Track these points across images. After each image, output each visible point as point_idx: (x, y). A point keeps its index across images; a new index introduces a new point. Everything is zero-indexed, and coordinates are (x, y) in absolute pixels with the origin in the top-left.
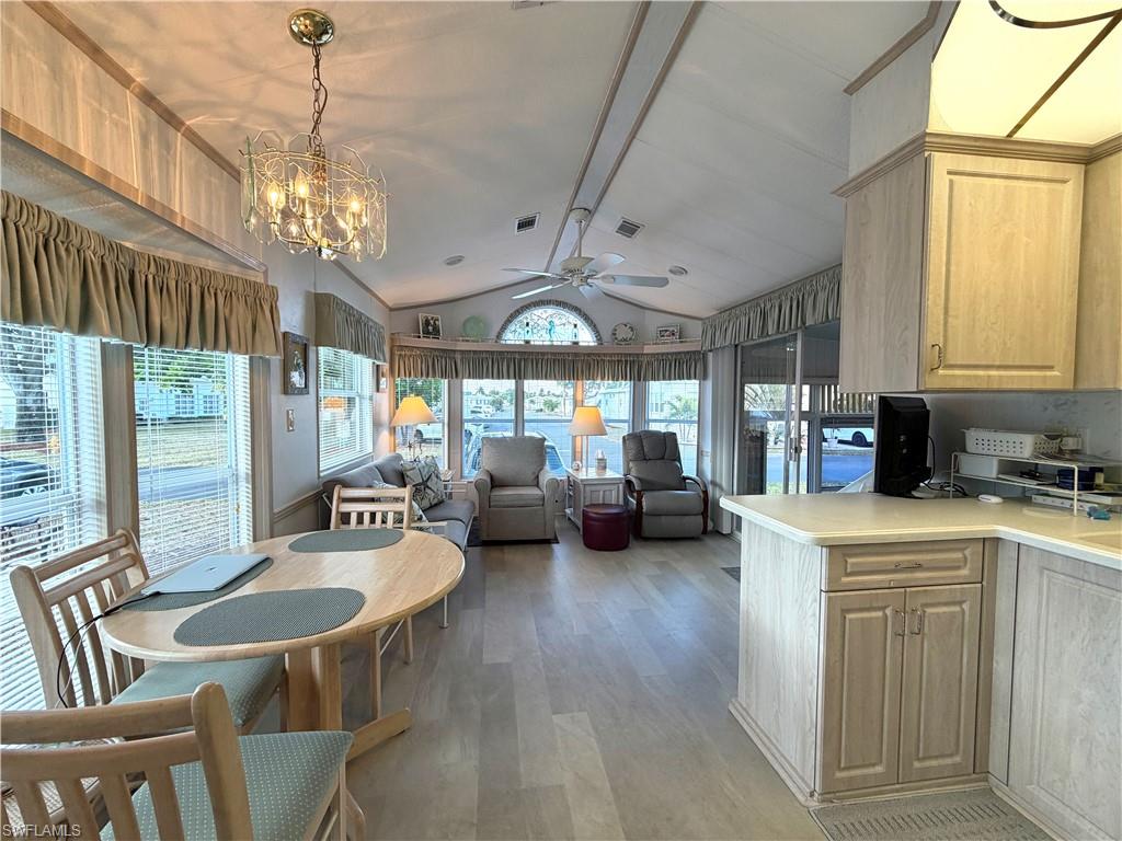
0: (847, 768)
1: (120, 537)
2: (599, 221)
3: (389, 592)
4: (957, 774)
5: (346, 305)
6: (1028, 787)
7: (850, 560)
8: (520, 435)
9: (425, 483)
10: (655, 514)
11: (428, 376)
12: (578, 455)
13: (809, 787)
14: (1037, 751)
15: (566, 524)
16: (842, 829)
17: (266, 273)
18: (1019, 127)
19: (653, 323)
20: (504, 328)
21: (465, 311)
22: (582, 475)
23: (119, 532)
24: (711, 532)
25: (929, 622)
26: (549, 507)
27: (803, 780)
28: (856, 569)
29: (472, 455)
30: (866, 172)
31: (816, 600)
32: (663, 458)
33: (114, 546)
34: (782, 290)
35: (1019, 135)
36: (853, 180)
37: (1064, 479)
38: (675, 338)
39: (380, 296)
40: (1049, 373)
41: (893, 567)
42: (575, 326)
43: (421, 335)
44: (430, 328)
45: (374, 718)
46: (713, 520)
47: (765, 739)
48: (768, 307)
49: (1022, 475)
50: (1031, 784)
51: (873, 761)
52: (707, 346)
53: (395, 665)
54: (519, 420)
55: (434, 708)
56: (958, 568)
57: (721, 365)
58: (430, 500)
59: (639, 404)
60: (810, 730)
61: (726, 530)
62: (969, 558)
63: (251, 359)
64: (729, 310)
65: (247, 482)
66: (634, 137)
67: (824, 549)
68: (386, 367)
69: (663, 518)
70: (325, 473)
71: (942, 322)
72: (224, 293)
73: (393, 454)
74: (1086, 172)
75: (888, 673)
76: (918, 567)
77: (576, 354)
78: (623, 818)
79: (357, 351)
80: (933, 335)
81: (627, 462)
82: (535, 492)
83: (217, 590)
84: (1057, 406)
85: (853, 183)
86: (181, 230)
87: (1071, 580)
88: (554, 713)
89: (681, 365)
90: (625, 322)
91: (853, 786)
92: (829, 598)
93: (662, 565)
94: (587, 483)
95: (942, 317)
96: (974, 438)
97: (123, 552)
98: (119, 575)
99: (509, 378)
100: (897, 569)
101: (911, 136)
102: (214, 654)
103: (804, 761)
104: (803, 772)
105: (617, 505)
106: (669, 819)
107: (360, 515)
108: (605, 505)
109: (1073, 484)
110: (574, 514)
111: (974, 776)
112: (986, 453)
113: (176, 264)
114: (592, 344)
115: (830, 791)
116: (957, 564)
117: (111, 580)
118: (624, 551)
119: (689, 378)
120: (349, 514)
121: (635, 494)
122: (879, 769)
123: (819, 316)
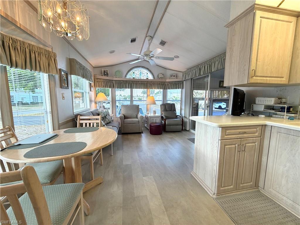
0: (224, 187)
1: (7, 128)
2: (154, 40)
3: (94, 143)
4: (251, 187)
5: (79, 63)
6: (270, 189)
7: (227, 131)
8: (132, 104)
9: (105, 117)
10: (169, 125)
11: (105, 87)
12: (148, 110)
13: (213, 192)
14: (272, 180)
15: (145, 128)
16: (222, 202)
17: (52, 49)
18: (280, 4)
19: (169, 73)
20: (127, 74)
21: (116, 69)
22: (149, 115)
23: (7, 127)
24: (184, 130)
25: (247, 148)
26: (140, 124)
27: (212, 191)
28: (228, 134)
29: (118, 111)
30: (235, 19)
31: (217, 143)
32: (171, 110)
33: (5, 131)
34: (205, 62)
35: (281, 7)
36: (231, 22)
37: (282, 109)
38: (175, 77)
39: (90, 62)
40: (282, 79)
41: (238, 133)
42: (147, 74)
43: (103, 75)
44: (106, 73)
45: (92, 180)
46: (184, 127)
47: (201, 181)
48: (201, 67)
49: (270, 109)
50: (270, 188)
51: (230, 185)
52: (184, 79)
53: (98, 166)
54: (132, 101)
55: (109, 177)
56: (255, 133)
57: (187, 85)
58: (107, 121)
59: (165, 96)
60: (214, 177)
61: (188, 129)
62: (258, 130)
63: (49, 75)
64: (190, 69)
65: (50, 114)
66: (165, 11)
67: (220, 128)
68: (93, 84)
69: (171, 126)
70: (75, 113)
71: (255, 63)
72: (38, 53)
73: (96, 109)
74: (297, 20)
75: (235, 162)
76: (245, 133)
77: (147, 82)
78: (163, 203)
79: (84, 77)
80: (253, 67)
81: (162, 111)
82: (137, 119)
83: (40, 143)
84: (280, 91)
85: (231, 23)
86: (20, 28)
87: (286, 135)
88: (143, 177)
89: (177, 85)
90: (161, 72)
91: (225, 192)
92: (221, 142)
93: (171, 138)
94: (151, 117)
95: (255, 62)
96: (258, 100)
97: (9, 133)
98: (8, 140)
99: (129, 88)
100: (240, 133)
101: (250, 5)
102: (37, 160)
103: (212, 185)
104: (212, 188)
105: (159, 123)
106: (176, 202)
107: (86, 124)
108: (156, 123)
109: (285, 111)
110: (147, 126)
111: (255, 187)
112: (261, 104)
113: (20, 41)
114: (152, 79)
115: (219, 193)
116: (255, 132)
117: (5, 142)
118: (161, 135)
119: (178, 88)
120: (83, 124)
121: (164, 120)
122: (232, 187)
123: (216, 69)
